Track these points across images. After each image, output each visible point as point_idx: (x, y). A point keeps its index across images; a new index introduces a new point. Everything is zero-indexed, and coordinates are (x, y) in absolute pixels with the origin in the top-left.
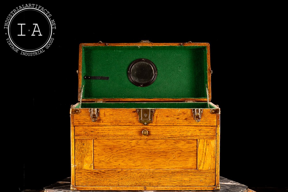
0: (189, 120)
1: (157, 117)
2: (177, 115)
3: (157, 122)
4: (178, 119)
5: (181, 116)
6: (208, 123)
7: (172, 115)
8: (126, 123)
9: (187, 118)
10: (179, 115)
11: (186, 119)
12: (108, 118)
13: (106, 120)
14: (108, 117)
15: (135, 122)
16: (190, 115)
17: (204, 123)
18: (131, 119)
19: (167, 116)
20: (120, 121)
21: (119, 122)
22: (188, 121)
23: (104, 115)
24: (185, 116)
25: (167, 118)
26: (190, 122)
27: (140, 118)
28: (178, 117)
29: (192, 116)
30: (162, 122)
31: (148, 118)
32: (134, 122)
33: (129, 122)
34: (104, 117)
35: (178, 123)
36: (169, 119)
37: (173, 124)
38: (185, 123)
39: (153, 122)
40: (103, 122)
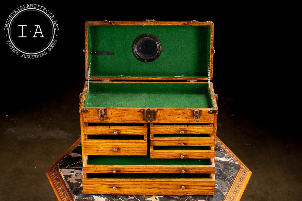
0: (189, 118)
1: (159, 116)
3: (159, 120)
4: (178, 117)
5: (182, 115)
7: (173, 115)
8: (131, 121)
10: (179, 115)
11: (186, 118)
13: (113, 118)
14: (114, 116)
16: (190, 115)
17: (202, 121)
18: (135, 117)
22: (188, 120)
24: (185, 116)
25: (168, 117)
26: (190, 120)
27: (144, 117)
28: (179, 116)
29: (192, 116)
30: (164, 120)
31: (151, 118)
33: (133, 120)
34: (111, 116)
35: (179, 121)
36: (170, 117)
37: (174, 122)
38: (185, 121)
39: (156, 120)
40: (110, 120)
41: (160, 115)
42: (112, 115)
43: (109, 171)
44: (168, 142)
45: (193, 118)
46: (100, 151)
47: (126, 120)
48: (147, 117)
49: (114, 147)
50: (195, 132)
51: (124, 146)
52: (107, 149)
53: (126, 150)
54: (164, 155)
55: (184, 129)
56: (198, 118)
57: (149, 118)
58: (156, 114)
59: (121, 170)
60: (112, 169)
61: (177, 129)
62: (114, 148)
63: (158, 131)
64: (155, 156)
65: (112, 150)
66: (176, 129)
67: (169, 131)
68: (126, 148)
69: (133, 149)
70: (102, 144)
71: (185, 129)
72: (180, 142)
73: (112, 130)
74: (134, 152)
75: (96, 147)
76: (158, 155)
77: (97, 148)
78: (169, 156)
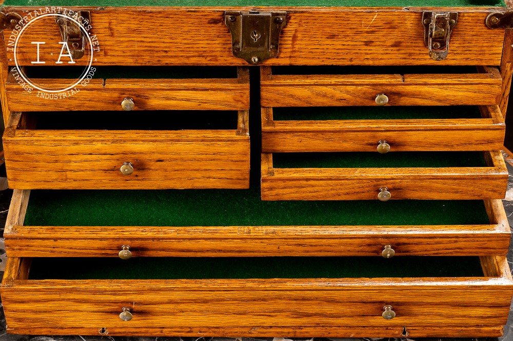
0: (407, 46)
1: (294, 38)
2: (367, 32)
3: (295, 54)
4: (368, 43)
5: (381, 34)
6: (473, 57)
7: (349, 32)
8: (188, 57)
9: (400, 42)
10: (373, 32)
11: (397, 45)
12: (122, 42)
13: (117, 48)
14: (121, 39)
15: (218, 54)
16: (412, 33)
17: (458, 57)
18: (203, 44)
19: (332, 37)
20: (166, 52)
21: (164, 54)
22: (403, 52)
23: (108, 32)
24: (395, 36)
25: (329, 42)
26: (410, 54)
27: (235, 43)
28: (371, 37)
29: (419, 36)
30: (311, 55)
31: (263, 45)
32: (214, 54)
33: (196, 54)
34: (108, 38)
35: (368, 56)
36: (338, 44)
37: (351, 60)
38: (393, 56)
39: (282, 55)
40: (106, 54)
41: (299, 35)
42: (112, 35)
43: (104, 249)
44: (328, 140)
45: (426, 45)
46: (69, 174)
47: (169, 54)
48: (248, 42)
49: (124, 157)
50: (430, 98)
51: (161, 153)
52: (98, 165)
53: (169, 168)
54: (316, 189)
55: (389, 88)
56: (443, 45)
57: (257, 45)
58: (283, 32)
59: (149, 246)
60: (116, 242)
61: (364, 88)
62: (121, 161)
63: (292, 96)
64: (281, 191)
65: (115, 169)
66: (360, 88)
67: (332, 97)
68: (171, 160)
69: (196, 165)
70: (74, 148)
71: (394, 89)
72: (374, 137)
73: (116, 95)
74: (199, 175)
75: (53, 158)
76: (291, 187)
77: (56, 161)
78: (333, 192)
